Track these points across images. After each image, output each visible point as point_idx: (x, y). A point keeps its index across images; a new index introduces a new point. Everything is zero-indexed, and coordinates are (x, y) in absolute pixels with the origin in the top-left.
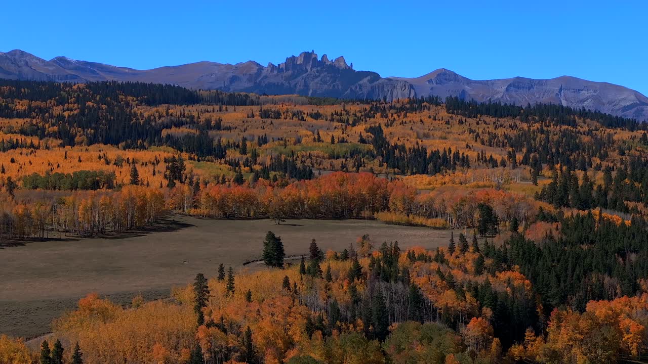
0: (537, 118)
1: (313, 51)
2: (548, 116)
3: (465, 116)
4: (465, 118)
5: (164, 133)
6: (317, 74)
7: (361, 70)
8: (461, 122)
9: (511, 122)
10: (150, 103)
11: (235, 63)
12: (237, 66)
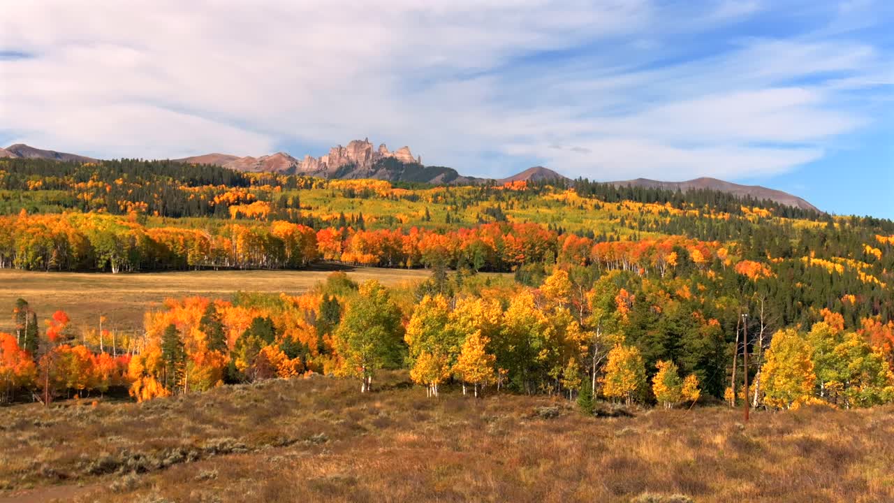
0: (692, 205)
1: (367, 139)
2: (705, 203)
3: (601, 201)
4: (602, 203)
5: (233, 210)
6: (373, 170)
7: (432, 165)
8: (597, 207)
9: (661, 208)
10: (193, 183)
11: (259, 157)
12: (262, 159)
